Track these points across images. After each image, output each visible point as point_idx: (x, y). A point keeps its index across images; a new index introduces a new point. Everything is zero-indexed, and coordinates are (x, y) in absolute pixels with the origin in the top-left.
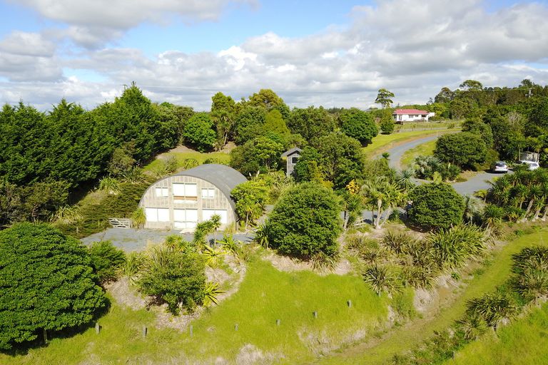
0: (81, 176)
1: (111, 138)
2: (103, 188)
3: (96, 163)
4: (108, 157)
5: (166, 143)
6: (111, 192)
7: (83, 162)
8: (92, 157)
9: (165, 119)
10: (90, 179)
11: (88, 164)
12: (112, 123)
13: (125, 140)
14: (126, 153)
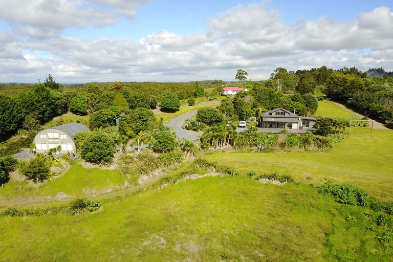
0: (7, 128)
1: (24, 110)
2: (19, 134)
3: (15, 123)
4: (23, 119)
5: (60, 111)
6: (23, 136)
7: (8, 122)
8: (13, 120)
9: (58, 99)
10: (12, 130)
11: (11, 123)
12: (26, 103)
13: (33, 111)
14: (33, 117)
